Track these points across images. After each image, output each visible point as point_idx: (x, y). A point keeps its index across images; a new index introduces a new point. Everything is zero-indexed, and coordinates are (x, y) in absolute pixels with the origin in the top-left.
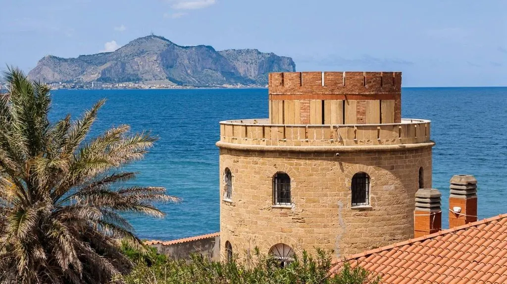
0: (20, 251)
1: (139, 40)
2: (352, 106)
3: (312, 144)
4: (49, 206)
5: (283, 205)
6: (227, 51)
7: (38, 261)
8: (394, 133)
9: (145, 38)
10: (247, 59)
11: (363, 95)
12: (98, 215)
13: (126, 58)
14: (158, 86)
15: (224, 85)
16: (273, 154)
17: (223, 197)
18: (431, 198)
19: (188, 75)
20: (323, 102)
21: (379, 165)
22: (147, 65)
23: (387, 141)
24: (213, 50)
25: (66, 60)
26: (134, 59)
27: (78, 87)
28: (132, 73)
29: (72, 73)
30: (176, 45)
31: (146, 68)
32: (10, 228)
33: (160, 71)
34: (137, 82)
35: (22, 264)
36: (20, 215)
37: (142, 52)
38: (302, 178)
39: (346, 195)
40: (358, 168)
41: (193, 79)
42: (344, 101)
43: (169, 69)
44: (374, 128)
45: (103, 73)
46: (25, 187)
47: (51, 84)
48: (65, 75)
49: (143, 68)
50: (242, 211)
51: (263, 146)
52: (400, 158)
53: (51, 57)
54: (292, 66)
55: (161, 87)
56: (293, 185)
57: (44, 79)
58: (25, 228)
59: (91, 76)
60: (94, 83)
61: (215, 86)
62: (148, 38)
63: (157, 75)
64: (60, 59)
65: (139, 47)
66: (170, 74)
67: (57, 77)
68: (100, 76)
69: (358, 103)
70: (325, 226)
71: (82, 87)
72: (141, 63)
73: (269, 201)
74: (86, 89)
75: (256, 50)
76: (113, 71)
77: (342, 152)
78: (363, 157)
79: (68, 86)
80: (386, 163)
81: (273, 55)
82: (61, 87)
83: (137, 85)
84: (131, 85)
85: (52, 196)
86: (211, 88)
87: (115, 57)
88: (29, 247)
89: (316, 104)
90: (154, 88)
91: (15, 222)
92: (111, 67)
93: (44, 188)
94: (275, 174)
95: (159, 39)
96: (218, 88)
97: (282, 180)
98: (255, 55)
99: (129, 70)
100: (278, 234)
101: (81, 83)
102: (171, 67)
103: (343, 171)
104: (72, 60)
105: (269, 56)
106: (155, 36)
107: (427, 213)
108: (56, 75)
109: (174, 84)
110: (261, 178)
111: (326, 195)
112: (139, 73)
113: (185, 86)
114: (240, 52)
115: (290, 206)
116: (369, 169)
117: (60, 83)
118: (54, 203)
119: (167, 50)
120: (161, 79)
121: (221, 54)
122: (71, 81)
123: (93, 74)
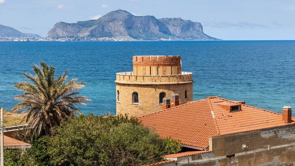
0: (45, 114)
1: (112, 13)
2: (161, 69)
3: (146, 82)
4: (54, 101)
5: (136, 103)
6: (163, 19)
7: (51, 116)
8: (175, 78)
9: (115, 11)
10: (174, 24)
11: (165, 65)
12: (67, 103)
13: (104, 23)
14: (123, 39)
15: (161, 39)
16: (132, 86)
17: (117, 101)
18: (167, 100)
19: (140, 32)
20: (150, 67)
21: (169, 89)
22: (116, 27)
23: (172, 81)
24: (155, 18)
25: (70, 24)
26: (109, 23)
27: (77, 40)
28: (108, 32)
29: (73, 32)
30: (134, 16)
31: (116, 29)
32: (43, 107)
33: (124, 31)
34: (111, 37)
35: (46, 117)
36: (46, 104)
37: (114, 20)
38: (142, 94)
39: (157, 100)
40: (161, 91)
41: (143, 35)
42: (158, 67)
43: (129, 29)
44: (167, 76)
45: (91, 32)
46: (47, 96)
47: (61, 38)
48: (70, 33)
49: (114, 29)
50: (123, 105)
51: (129, 83)
52: (177, 87)
53: (61, 23)
54: (201, 28)
55: (124, 40)
56: (139, 96)
57: (57, 35)
58: (47, 107)
59: (85, 34)
60: (86, 38)
61: (156, 40)
62: (117, 11)
63: (122, 33)
64: (67, 24)
65: (112, 17)
66: (130, 32)
67: (65, 34)
68: (89, 33)
69: (163, 67)
70: (150, 111)
71: (79, 40)
72: (113, 26)
73: (131, 102)
74: (81, 41)
75: (180, 18)
76: (97, 31)
77: (156, 85)
78: (163, 87)
79: (71, 39)
80: (172, 89)
81: (190, 21)
82: (67, 40)
83: (110, 39)
84: (107, 39)
85: (54, 99)
86: (154, 41)
87: (98, 22)
88: (48, 113)
89: (148, 68)
90: (120, 41)
91: (44, 106)
92: (96, 28)
93: (52, 96)
94: (133, 93)
95: (124, 12)
96: (158, 40)
97: (135, 95)
98: (179, 21)
99: (106, 30)
100: (134, 113)
101: (79, 38)
102: (130, 28)
103: (156, 91)
104: (74, 24)
105: (187, 22)
106: (121, 10)
107: (165, 105)
108: (64, 33)
109: (132, 38)
110: (129, 94)
111: (150, 100)
112: (112, 32)
113: (139, 39)
114: (170, 19)
115: (138, 104)
116: (165, 91)
117: (67, 37)
118: (55, 101)
119: (128, 18)
120: (124, 35)
121: (160, 21)
122: (73, 37)
123: (86, 32)
